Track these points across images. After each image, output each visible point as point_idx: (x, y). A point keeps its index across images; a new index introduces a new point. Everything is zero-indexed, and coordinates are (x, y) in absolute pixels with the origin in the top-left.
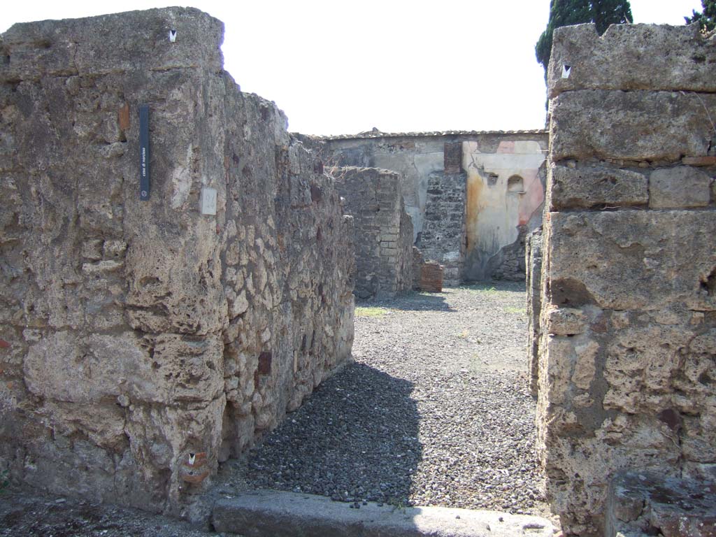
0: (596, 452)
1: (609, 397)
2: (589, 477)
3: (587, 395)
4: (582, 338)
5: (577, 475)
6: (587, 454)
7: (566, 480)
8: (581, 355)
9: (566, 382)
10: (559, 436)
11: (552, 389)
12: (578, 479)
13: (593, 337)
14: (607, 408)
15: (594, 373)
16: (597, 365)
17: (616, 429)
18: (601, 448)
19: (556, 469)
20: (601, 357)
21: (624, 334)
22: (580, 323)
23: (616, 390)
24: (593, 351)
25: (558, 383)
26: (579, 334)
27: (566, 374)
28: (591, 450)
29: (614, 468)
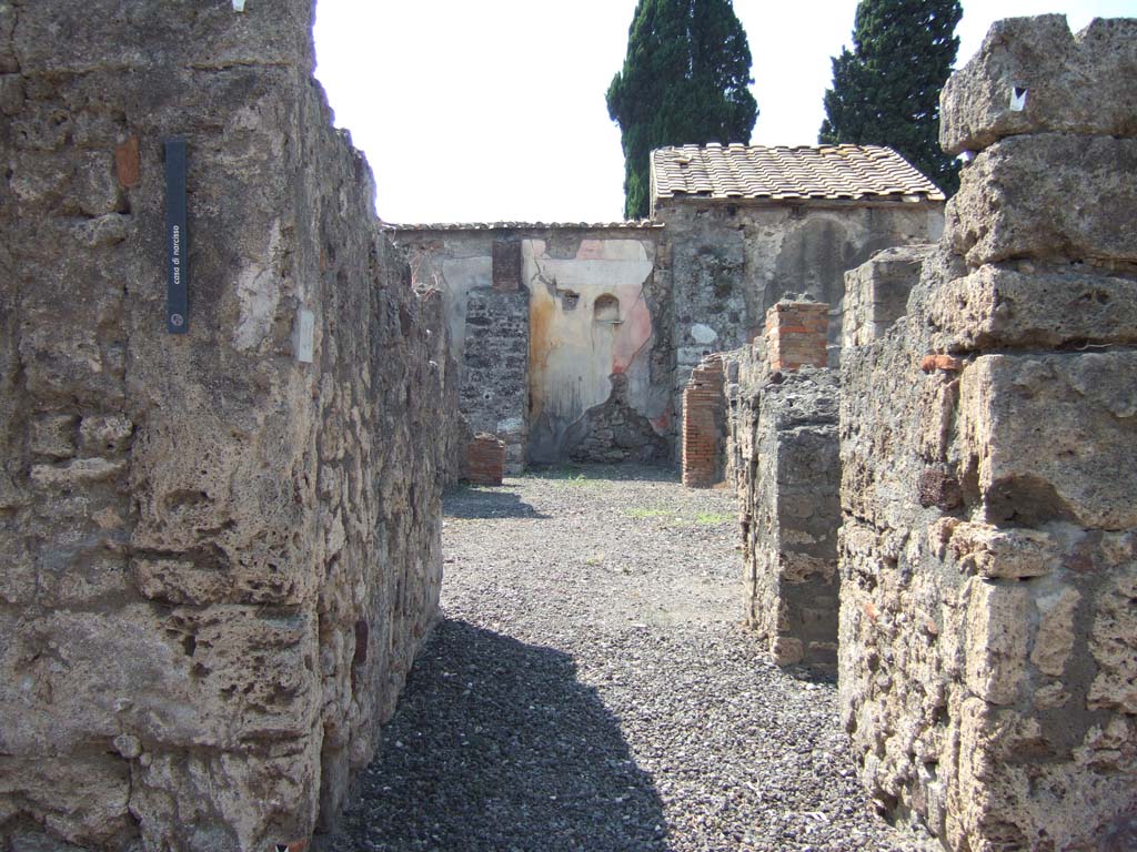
0: (1076, 788)
1: (1099, 688)
2: (1064, 834)
3: (1058, 686)
4: (1047, 582)
5: (1042, 833)
6: (1059, 793)
7: (1022, 843)
8: (1049, 615)
9: (1020, 665)
10: (1008, 762)
11: (997, 678)
12: (1045, 839)
13: (1068, 580)
14: (1093, 707)
15: (1071, 645)
16: (1076, 630)
17: (1108, 743)
18: (1084, 780)
19: (1003, 823)
20: (1083, 617)
21: (1124, 573)
22: (1047, 556)
23: (1111, 674)
24: (1070, 605)
25: (1007, 666)
26: (1043, 576)
27: (1020, 649)
28: (1066, 785)
29: (1108, 815)
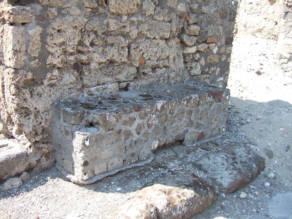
0: (45, 93)
1: (50, 60)
2: (42, 108)
3: (37, 60)
4: (31, 25)
5: (36, 109)
6: (40, 95)
7: (30, 113)
8: (33, 36)
9: (24, 54)
10: (23, 88)
11: (17, 59)
12: (37, 110)
13: (38, 24)
14: (48, 66)
15: (40, 46)
16: (42, 41)
17: (53, 77)
18: (47, 90)
19: (23, 108)
20: (44, 36)
21: (55, 21)
22: (30, 15)
23: (53, 55)
24: (39, 33)
25: (20, 55)
26: (30, 23)
27: (24, 48)
28: (42, 92)
29: (54, 99)
